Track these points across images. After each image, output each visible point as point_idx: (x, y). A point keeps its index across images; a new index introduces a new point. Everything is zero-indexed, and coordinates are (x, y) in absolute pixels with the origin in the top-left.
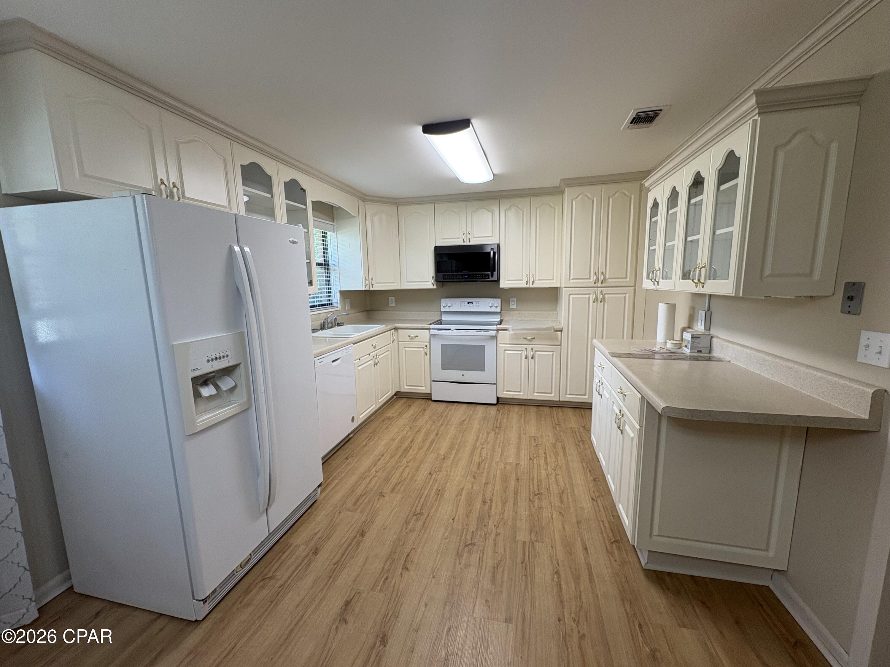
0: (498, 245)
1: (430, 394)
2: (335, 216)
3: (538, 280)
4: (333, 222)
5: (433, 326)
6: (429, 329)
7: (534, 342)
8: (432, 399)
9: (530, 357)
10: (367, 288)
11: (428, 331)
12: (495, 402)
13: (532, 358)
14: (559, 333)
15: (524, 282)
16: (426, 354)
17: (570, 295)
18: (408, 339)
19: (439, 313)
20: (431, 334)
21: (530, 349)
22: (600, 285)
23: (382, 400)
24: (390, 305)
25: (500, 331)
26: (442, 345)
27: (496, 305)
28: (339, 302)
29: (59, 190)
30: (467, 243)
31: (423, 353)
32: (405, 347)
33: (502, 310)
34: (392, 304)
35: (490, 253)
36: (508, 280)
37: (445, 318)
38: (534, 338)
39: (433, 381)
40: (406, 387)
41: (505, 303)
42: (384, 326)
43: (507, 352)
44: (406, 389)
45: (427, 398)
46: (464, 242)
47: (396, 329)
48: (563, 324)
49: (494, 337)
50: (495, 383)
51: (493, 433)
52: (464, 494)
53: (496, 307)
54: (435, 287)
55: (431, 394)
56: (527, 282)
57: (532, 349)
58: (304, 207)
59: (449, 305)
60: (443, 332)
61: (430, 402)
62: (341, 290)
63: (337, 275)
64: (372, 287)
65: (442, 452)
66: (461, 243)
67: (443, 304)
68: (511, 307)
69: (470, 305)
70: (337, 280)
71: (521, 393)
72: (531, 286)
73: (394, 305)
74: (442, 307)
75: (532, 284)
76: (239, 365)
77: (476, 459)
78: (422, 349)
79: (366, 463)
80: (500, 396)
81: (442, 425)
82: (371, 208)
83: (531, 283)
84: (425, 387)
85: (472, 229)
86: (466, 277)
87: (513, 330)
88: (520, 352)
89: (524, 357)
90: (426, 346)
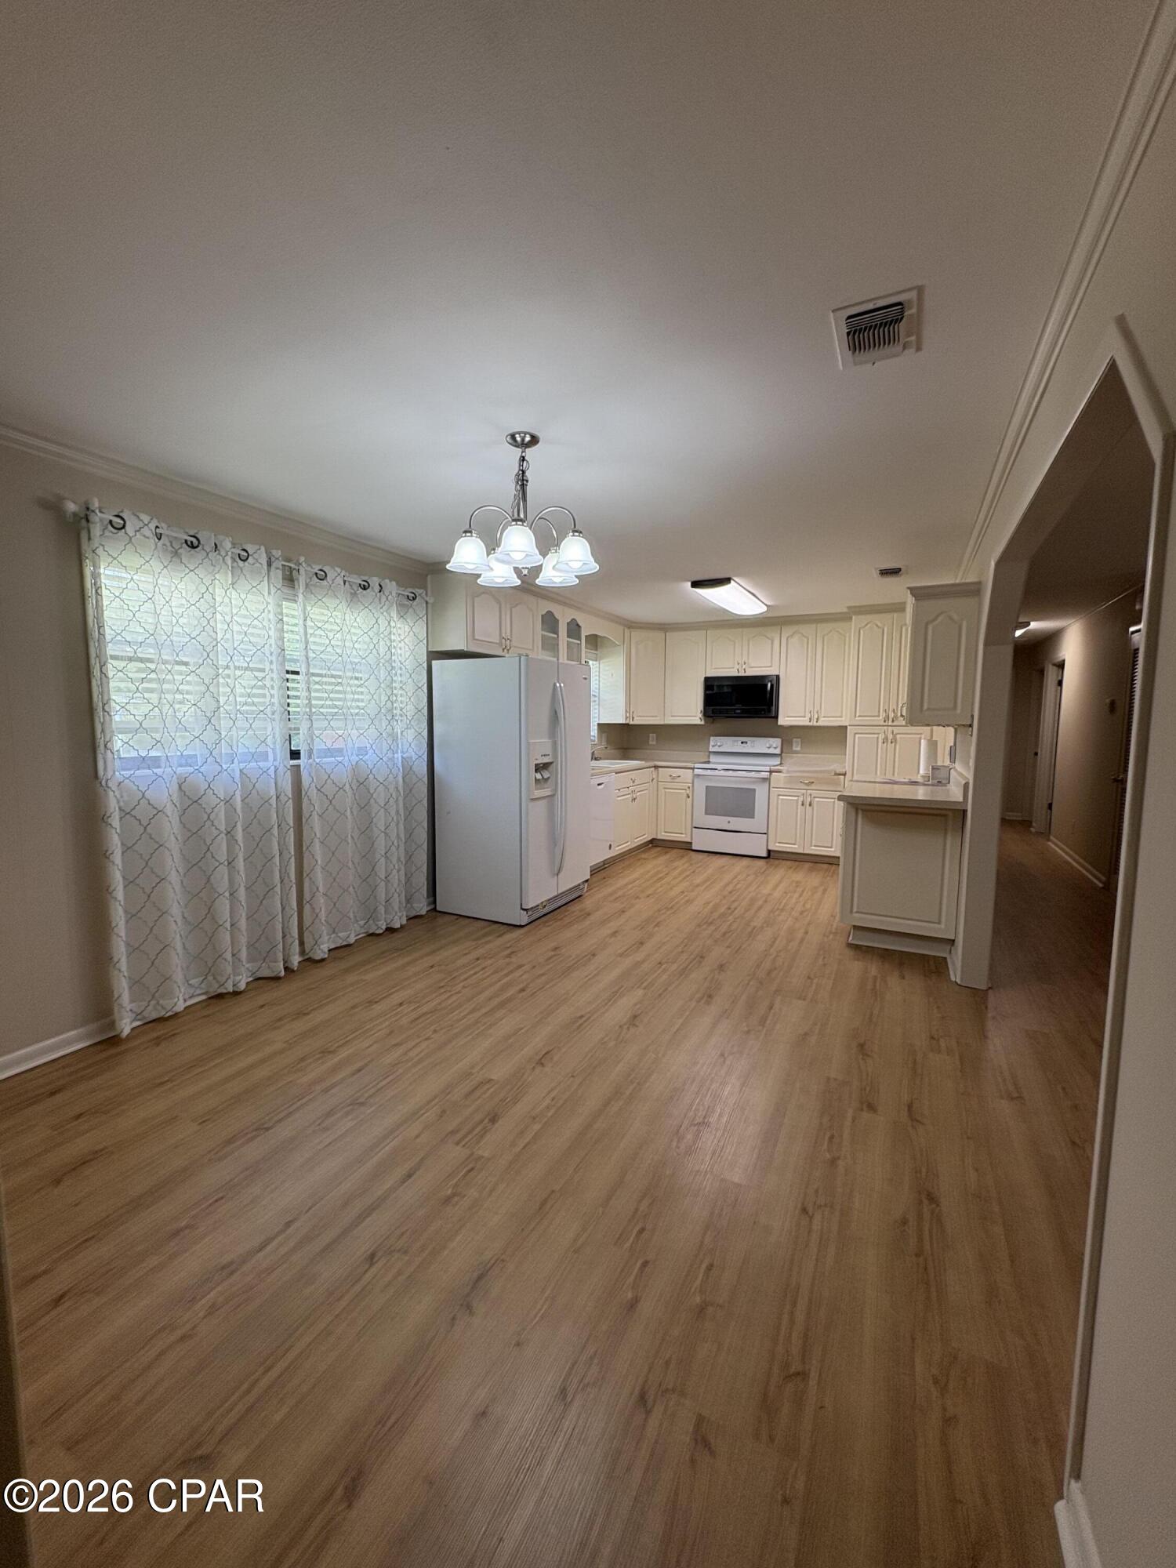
0: (778, 677)
2: (599, 644)
3: (824, 717)
4: (596, 650)
5: (697, 765)
6: (693, 769)
7: (813, 787)
8: (694, 848)
9: (808, 803)
10: (627, 722)
11: (691, 771)
12: (764, 854)
13: (810, 805)
14: (842, 777)
15: (807, 718)
16: (689, 797)
17: (856, 733)
18: (669, 779)
19: (707, 753)
20: (695, 773)
21: (808, 795)
22: (890, 723)
23: (638, 842)
24: (650, 743)
25: (773, 773)
26: (707, 787)
27: (774, 746)
28: (596, 735)
29: (465, 650)
30: (742, 674)
31: (685, 795)
32: (664, 788)
33: (784, 751)
34: (652, 742)
35: (767, 685)
36: (788, 717)
37: (713, 759)
38: (813, 783)
39: (695, 828)
40: (663, 834)
41: (786, 744)
43: (781, 797)
44: (662, 836)
45: (687, 847)
46: (739, 672)
47: (656, 767)
48: (848, 768)
49: (764, 780)
50: (765, 832)
51: (754, 876)
52: (711, 904)
53: (775, 748)
54: (703, 723)
55: (691, 843)
56: (810, 719)
57: (811, 795)
58: (579, 642)
59: (719, 744)
60: (709, 772)
61: (690, 852)
62: (601, 722)
63: (597, 707)
64: (633, 720)
65: (698, 881)
66: (736, 674)
67: (712, 743)
68: (794, 749)
69: (744, 745)
70: (597, 711)
71: (796, 846)
72: (815, 724)
73: (654, 743)
74: (711, 747)
75: (817, 722)
76: (551, 763)
77: (730, 888)
78: (684, 791)
79: (621, 882)
80: (770, 848)
82: (637, 635)
83: (815, 720)
84: (686, 834)
85: (748, 659)
86: (739, 711)
87: (788, 772)
88: (796, 798)
89: (800, 803)
90: (689, 788)
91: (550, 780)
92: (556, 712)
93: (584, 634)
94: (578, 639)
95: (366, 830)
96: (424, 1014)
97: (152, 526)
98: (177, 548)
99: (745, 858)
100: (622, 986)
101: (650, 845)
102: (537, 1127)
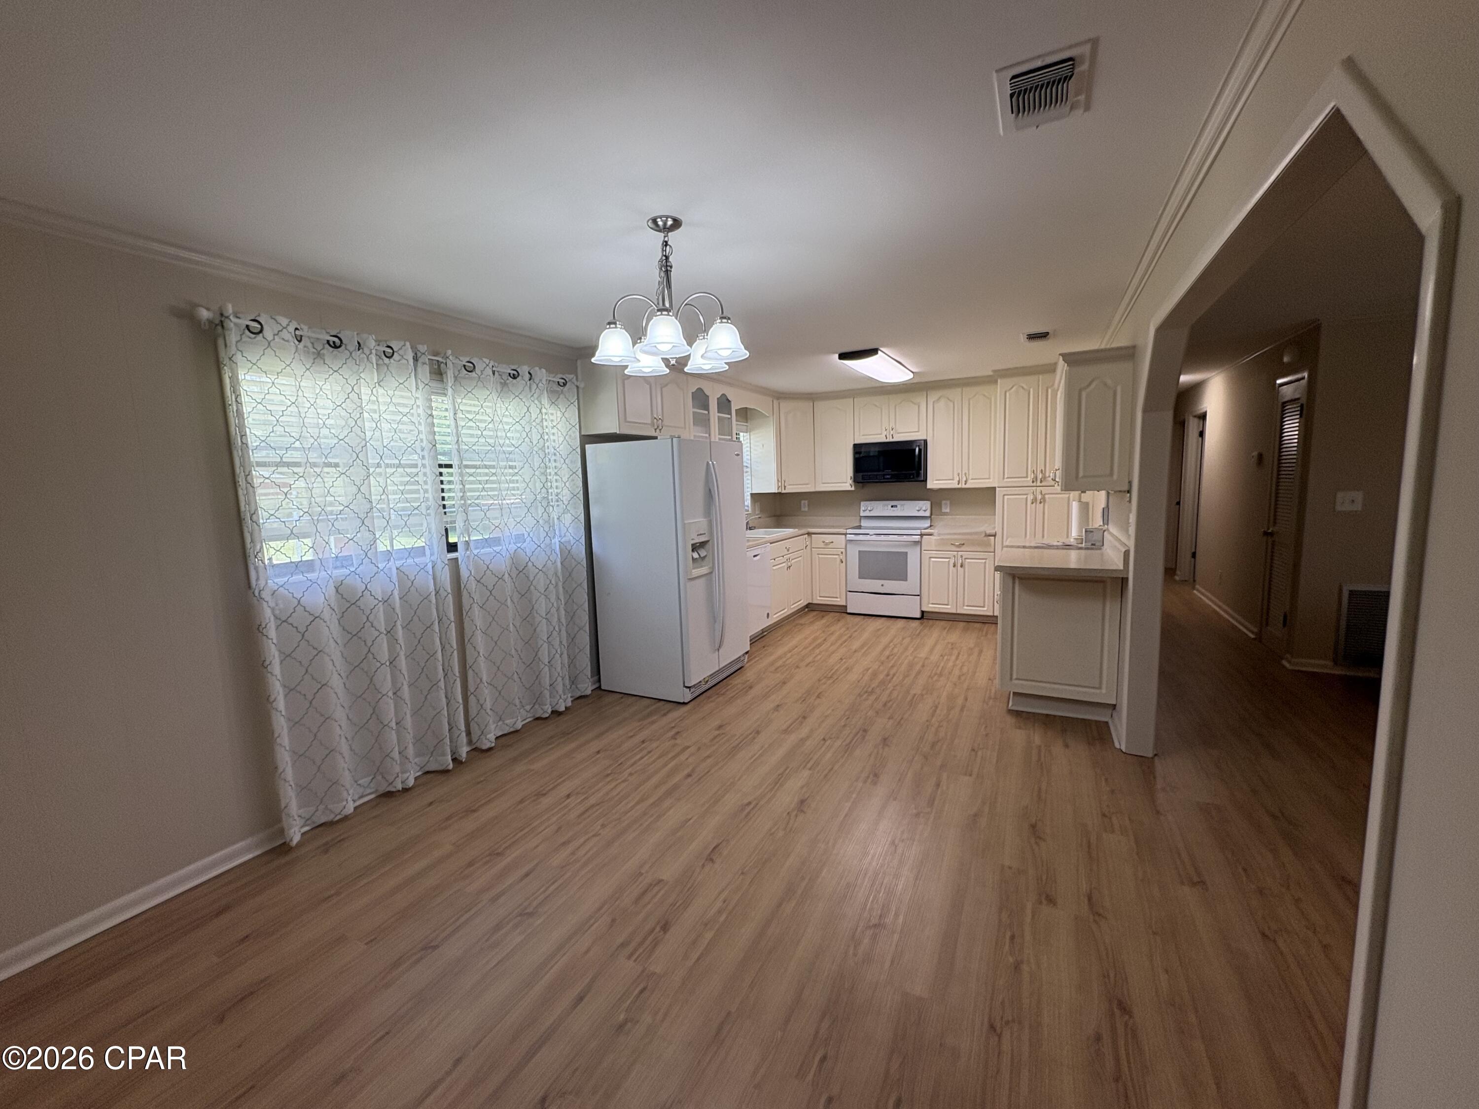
0: (925, 441)
1: (846, 607)
2: (749, 416)
3: (972, 479)
4: (747, 423)
5: (849, 531)
6: (846, 534)
7: (963, 548)
8: (848, 611)
9: (959, 565)
10: (780, 491)
11: (844, 536)
12: (918, 615)
13: (962, 566)
14: (992, 538)
15: (956, 481)
16: (842, 562)
17: (1004, 495)
18: (822, 545)
19: (859, 518)
20: (848, 539)
21: (959, 557)
22: (1039, 484)
23: (795, 608)
24: (803, 509)
25: (924, 537)
26: (859, 551)
27: (924, 508)
28: (750, 506)
29: (618, 432)
30: (890, 439)
31: (838, 560)
32: (818, 554)
33: (933, 513)
34: (805, 507)
35: (915, 450)
36: (937, 480)
37: (864, 523)
38: (963, 544)
39: (850, 591)
40: (819, 598)
41: (936, 507)
42: (797, 530)
43: (933, 559)
44: (818, 600)
45: (842, 610)
46: (887, 438)
47: (809, 534)
48: (998, 530)
49: (915, 543)
50: (919, 594)
51: (910, 638)
52: (870, 671)
53: (925, 511)
54: (853, 489)
56: (959, 482)
57: (962, 556)
58: (729, 416)
59: (869, 509)
60: (861, 537)
61: (845, 615)
62: (754, 492)
63: (750, 478)
64: (785, 489)
65: (854, 647)
66: (884, 440)
67: (863, 508)
68: (944, 510)
69: (893, 509)
70: (749, 482)
71: (949, 607)
72: (964, 486)
73: (806, 509)
74: (861, 511)
75: (965, 484)
76: (708, 541)
77: (887, 653)
78: (837, 556)
79: (780, 651)
80: (924, 609)
81: (855, 631)
82: (785, 406)
83: (964, 482)
84: (840, 598)
85: (895, 424)
86: (888, 477)
87: (939, 535)
88: (947, 560)
89: (952, 565)
90: (842, 553)
91: (707, 559)
92: (710, 490)
93: (734, 407)
94: (728, 414)
95: (528, 617)
96: (593, 806)
97: (291, 329)
98: (319, 349)
99: (899, 619)
100: (787, 768)
101: (807, 610)
102: (709, 935)
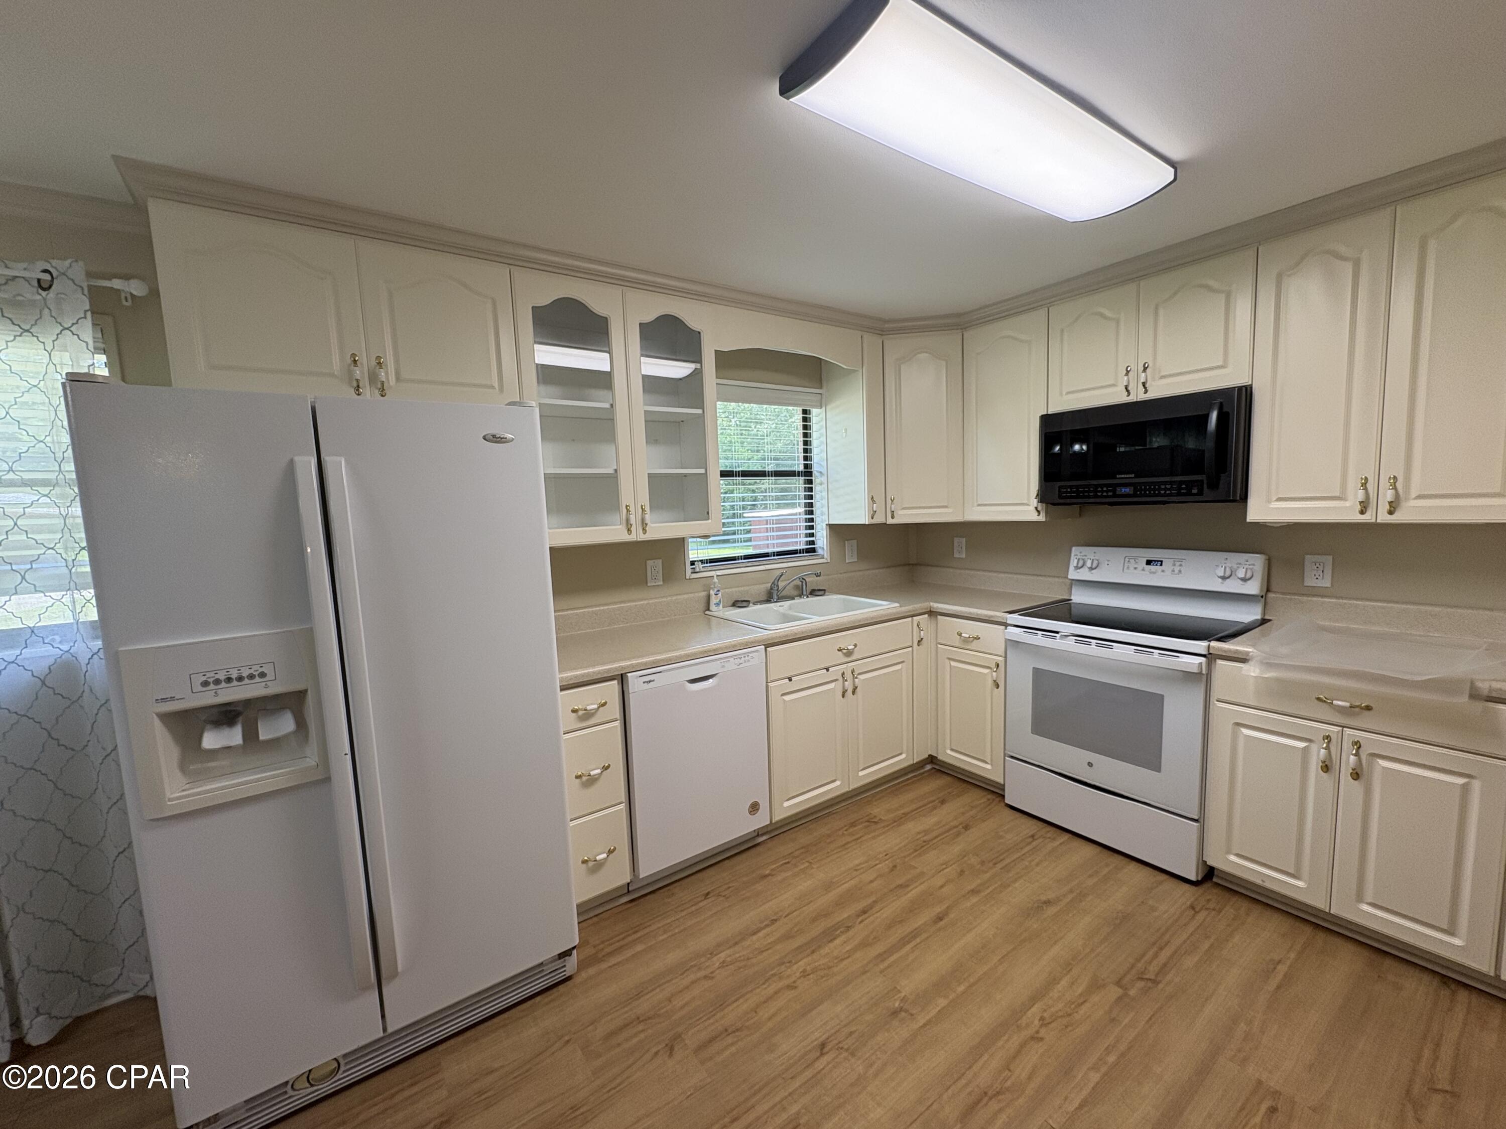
0: (1248, 391)
1: (1002, 787)
2: (824, 376)
3: (1421, 496)
4: (821, 388)
5: (1014, 618)
6: (1006, 625)
7: (1365, 720)
8: (1006, 801)
9: (1346, 771)
10: (877, 520)
11: (1002, 628)
12: (1193, 874)
13: (1356, 775)
15: (1352, 503)
16: (999, 685)
18: (956, 641)
19: (1067, 582)
20: (1009, 636)
21: (1347, 745)
23: (872, 772)
24: (956, 555)
25: (1219, 662)
26: (1034, 670)
27: (1242, 572)
28: (825, 548)
30: (1138, 395)
31: (990, 682)
32: (949, 659)
33: (1274, 586)
34: (960, 553)
35: (1207, 418)
36: (1280, 499)
37: (1080, 596)
38: (1369, 708)
39: (1012, 757)
40: (949, 752)
41: (1283, 571)
42: (897, 605)
43: (1248, 732)
44: (948, 755)
45: (996, 791)
46: (1129, 394)
47: (932, 613)
49: (1189, 677)
50: (1195, 814)
54: (1042, 518)
55: (1004, 785)
56: (1364, 503)
57: (1358, 745)
59: (1089, 564)
60: (1038, 639)
61: (999, 806)
62: (834, 523)
63: (825, 494)
64: (893, 517)
66: (1117, 397)
67: (1074, 562)
68: (1310, 581)
69: (1152, 567)
70: (825, 502)
71: (1300, 885)
72: (1383, 517)
73: (964, 556)
74: (1071, 568)
75: (1391, 513)
78: (986, 671)
80: (1213, 862)
81: (974, 892)
82: (897, 347)
83: (1384, 507)
84: (991, 765)
85: (1155, 358)
86: (1124, 490)
87: (1268, 665)
88: (1302, 745)
89: (1314, 766)
90: (998, 666)
93: (709, 349)
99: (1134, 863)
101: (928, 767)
